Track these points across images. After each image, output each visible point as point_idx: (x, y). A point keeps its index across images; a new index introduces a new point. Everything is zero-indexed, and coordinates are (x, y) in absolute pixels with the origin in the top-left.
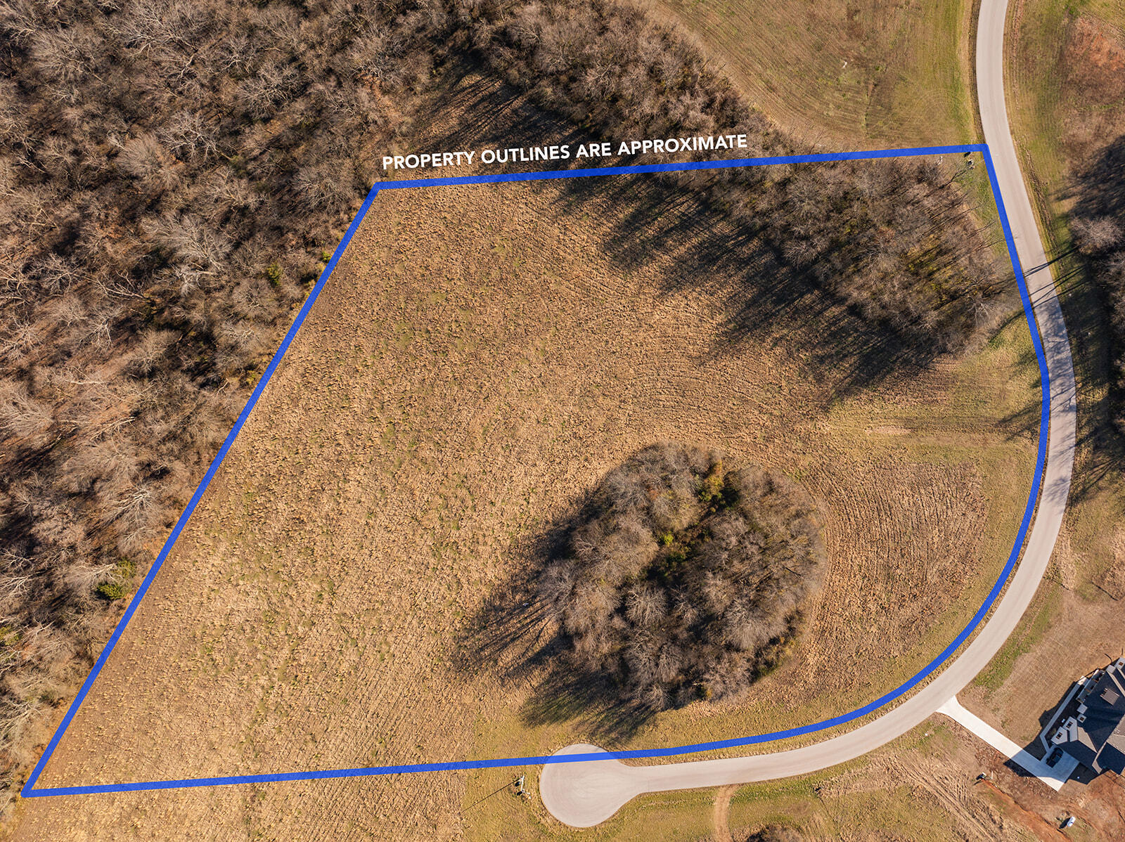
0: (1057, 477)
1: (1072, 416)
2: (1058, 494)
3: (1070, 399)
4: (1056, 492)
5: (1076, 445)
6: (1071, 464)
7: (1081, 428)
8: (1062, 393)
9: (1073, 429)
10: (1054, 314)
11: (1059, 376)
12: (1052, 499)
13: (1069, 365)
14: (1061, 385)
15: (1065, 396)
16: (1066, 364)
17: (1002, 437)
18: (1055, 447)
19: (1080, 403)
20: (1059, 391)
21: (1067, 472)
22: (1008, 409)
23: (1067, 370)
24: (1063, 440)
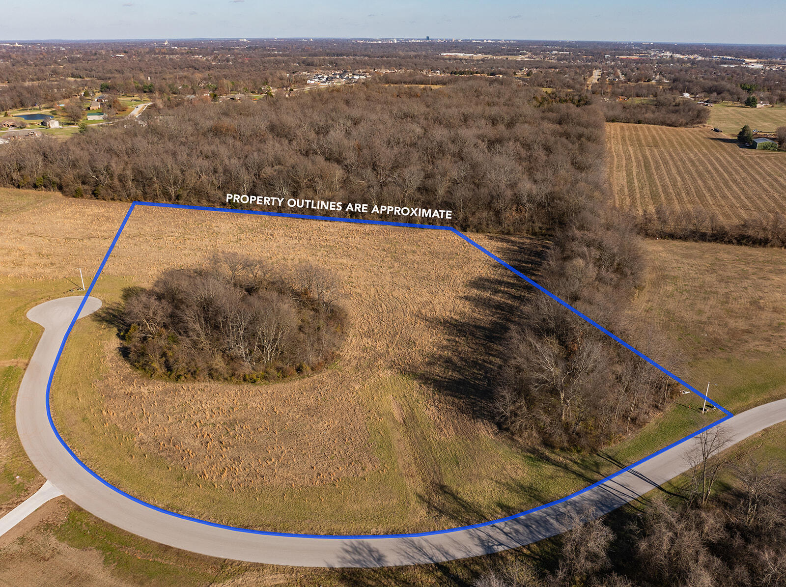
0: (382, 551)
1: (478, 551)
2: (356, 557)
3: (501, 544)
4: (360, 554)
5: (437, 564)
6: (406, 562)
7: (465, 566)
8: (506, 534)
9: (460, 555)
10: (604, 505)
11: (527, 526)
12: (347, 551)
13: (548, 534)
14: (517, 531)
15: (502, 538)
16: (548, 530)
17: (420, 490)
18: (426, 541)
19: (502, 558)
20: (507, 529)
21: (393, 560)
22: (458, 485)
23: (540, 533)
24: (440, 549)
